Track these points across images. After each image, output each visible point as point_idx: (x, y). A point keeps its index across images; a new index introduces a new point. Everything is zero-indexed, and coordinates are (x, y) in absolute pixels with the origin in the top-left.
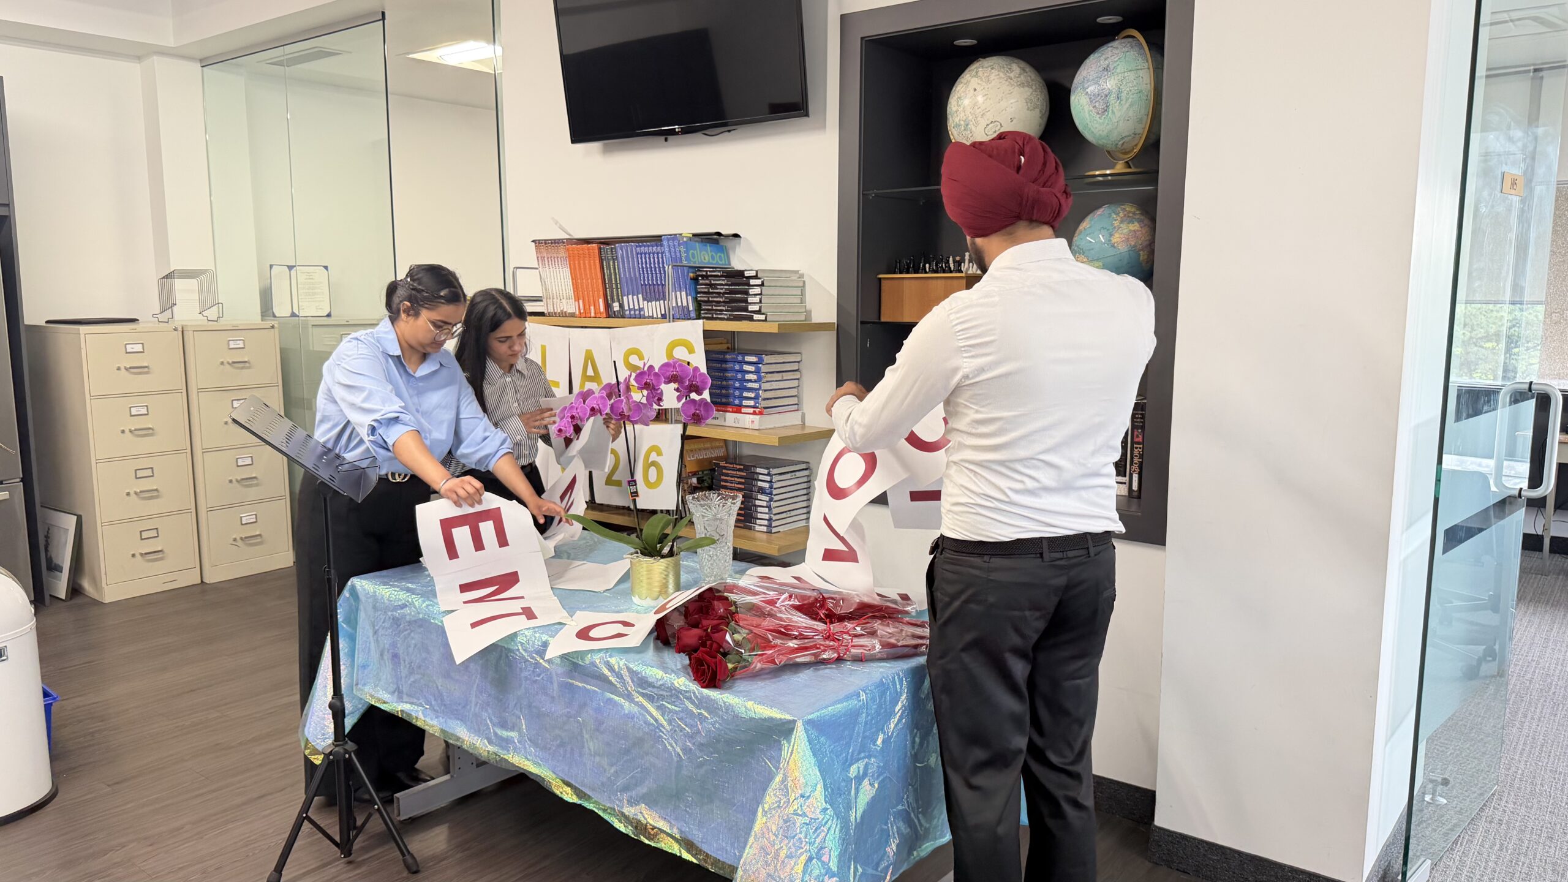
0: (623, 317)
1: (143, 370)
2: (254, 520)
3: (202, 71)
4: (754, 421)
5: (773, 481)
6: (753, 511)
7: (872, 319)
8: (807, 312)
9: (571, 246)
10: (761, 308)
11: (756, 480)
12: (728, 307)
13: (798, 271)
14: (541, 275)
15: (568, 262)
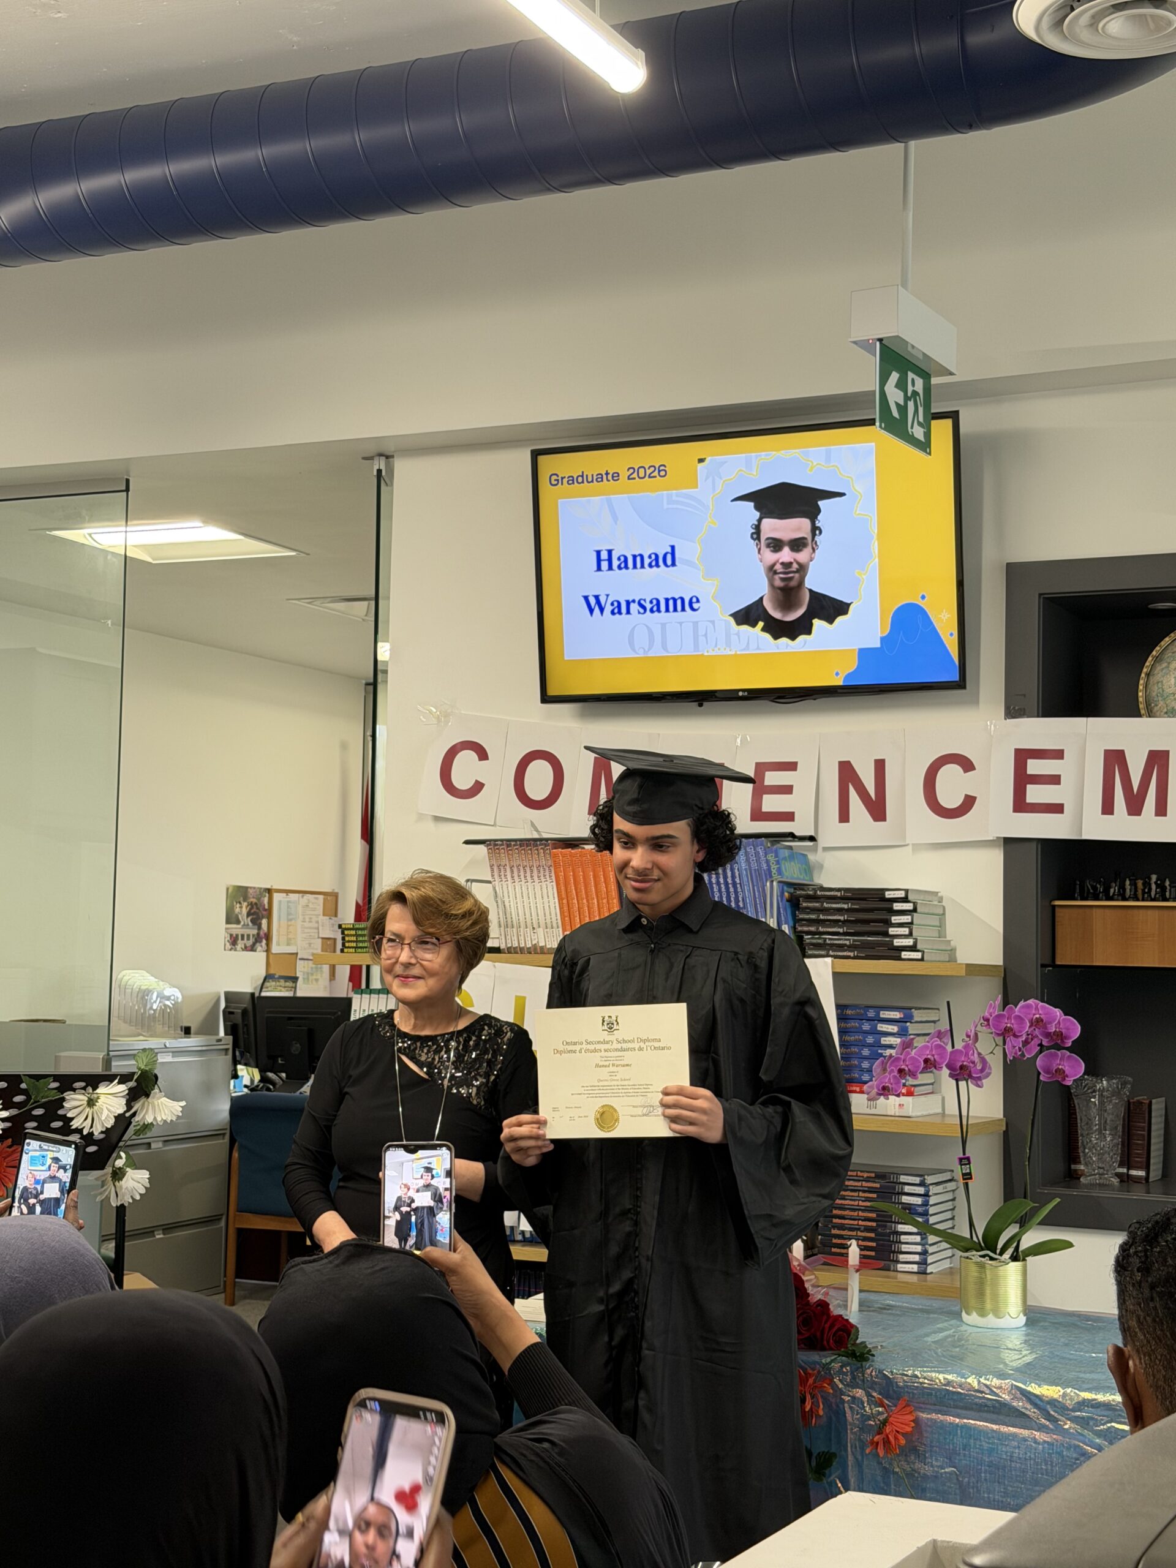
4: (903, 1105)
5: (930, 1194)
6: (893, 1241)
7: (1048, 961)
8: (951, 950)
9: (560, 850)
10: (915, 944)
11: (899, 1194)
12: (854, 941)
13: (937, 893)
14: (496, 892)
15: (553, 874)
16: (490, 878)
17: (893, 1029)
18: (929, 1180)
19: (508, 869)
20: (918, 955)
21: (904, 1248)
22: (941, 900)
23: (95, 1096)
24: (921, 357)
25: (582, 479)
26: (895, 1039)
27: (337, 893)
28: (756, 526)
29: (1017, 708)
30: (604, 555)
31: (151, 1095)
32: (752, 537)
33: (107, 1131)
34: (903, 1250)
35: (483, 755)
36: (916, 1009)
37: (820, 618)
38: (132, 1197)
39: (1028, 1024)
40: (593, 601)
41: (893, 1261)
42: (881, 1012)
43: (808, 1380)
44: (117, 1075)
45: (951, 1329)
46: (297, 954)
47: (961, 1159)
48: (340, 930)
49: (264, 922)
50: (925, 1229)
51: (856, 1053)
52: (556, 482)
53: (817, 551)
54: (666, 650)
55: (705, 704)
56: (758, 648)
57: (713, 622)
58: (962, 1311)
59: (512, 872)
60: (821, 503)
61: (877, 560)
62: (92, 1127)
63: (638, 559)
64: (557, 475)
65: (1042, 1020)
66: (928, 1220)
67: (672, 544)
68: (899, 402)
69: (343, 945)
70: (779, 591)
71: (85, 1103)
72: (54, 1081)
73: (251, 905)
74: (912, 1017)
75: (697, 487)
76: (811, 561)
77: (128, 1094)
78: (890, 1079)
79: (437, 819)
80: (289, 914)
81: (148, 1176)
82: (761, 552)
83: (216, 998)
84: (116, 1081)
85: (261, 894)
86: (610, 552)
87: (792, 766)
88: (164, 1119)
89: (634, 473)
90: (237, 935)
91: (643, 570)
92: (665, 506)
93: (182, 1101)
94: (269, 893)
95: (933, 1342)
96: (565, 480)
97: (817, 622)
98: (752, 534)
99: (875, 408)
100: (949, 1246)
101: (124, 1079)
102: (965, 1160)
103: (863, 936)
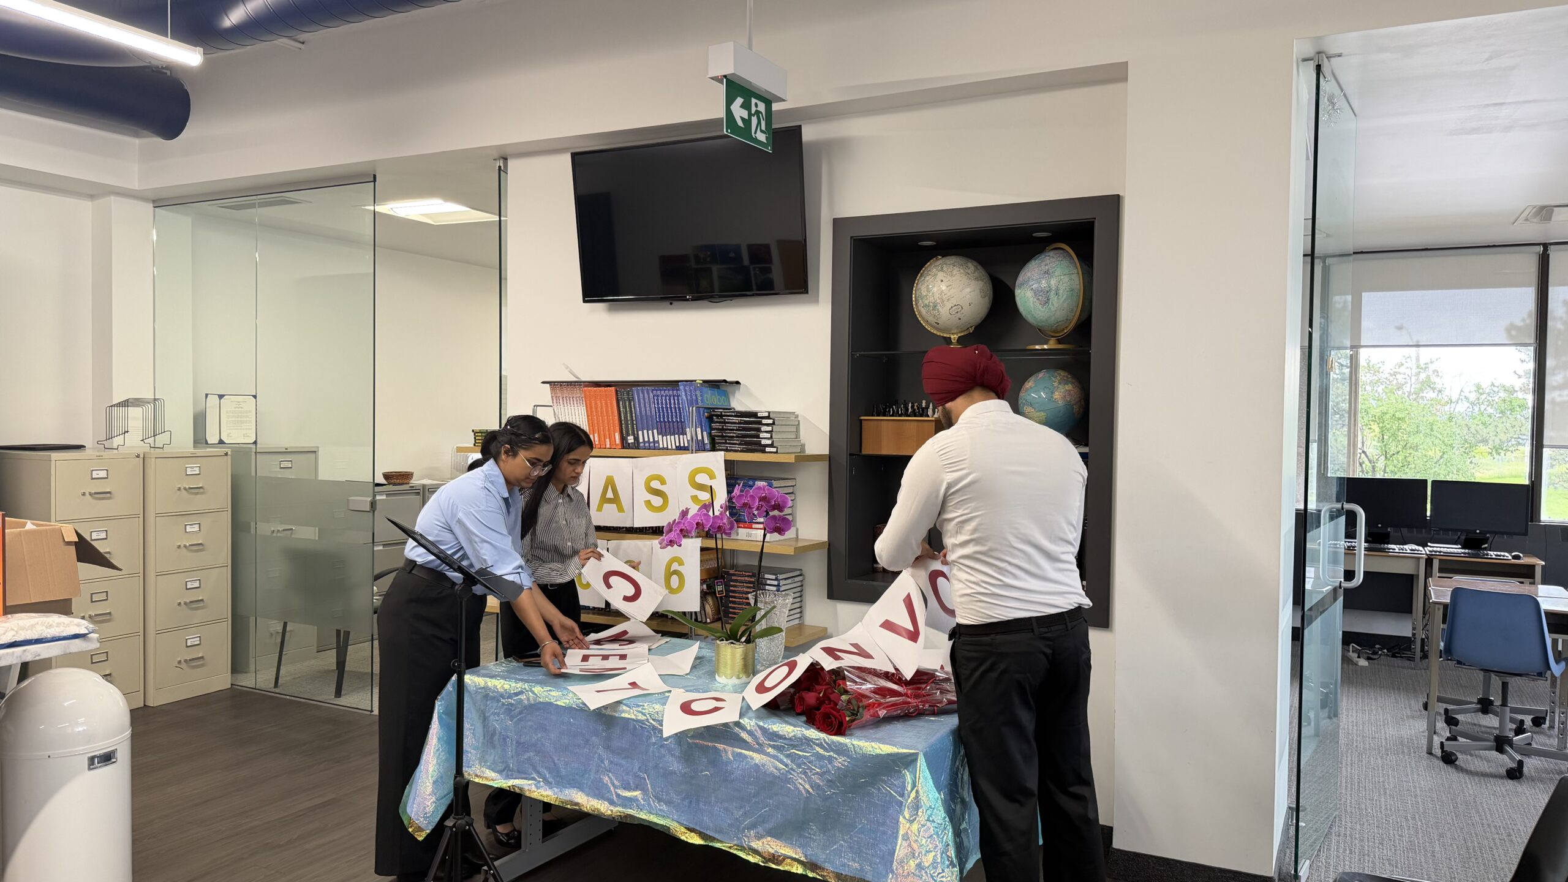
0: (638, 448)
1: (105, 495)
2: (198, 642)
3: (154, 211)
5: (781, 585)
7: (856, 452)
8: (802, 445)
9: (588, 388)
10: (773, 442)
11: (764, 584)
12: (739, 441)
13: (794, 412)
14: (554, 410)
15: (584, 402)
16: (551, 404)
18: (780, 577)
19: (561, 398)
20: (774, 450)
22: (797, 416)
24: (762, 90)
36: (779, 479)
55: (675, 303)
68: (744, 117)
69: (475, 441)
74: (772, 485)
99: (724, 120)
103: (754, 438)
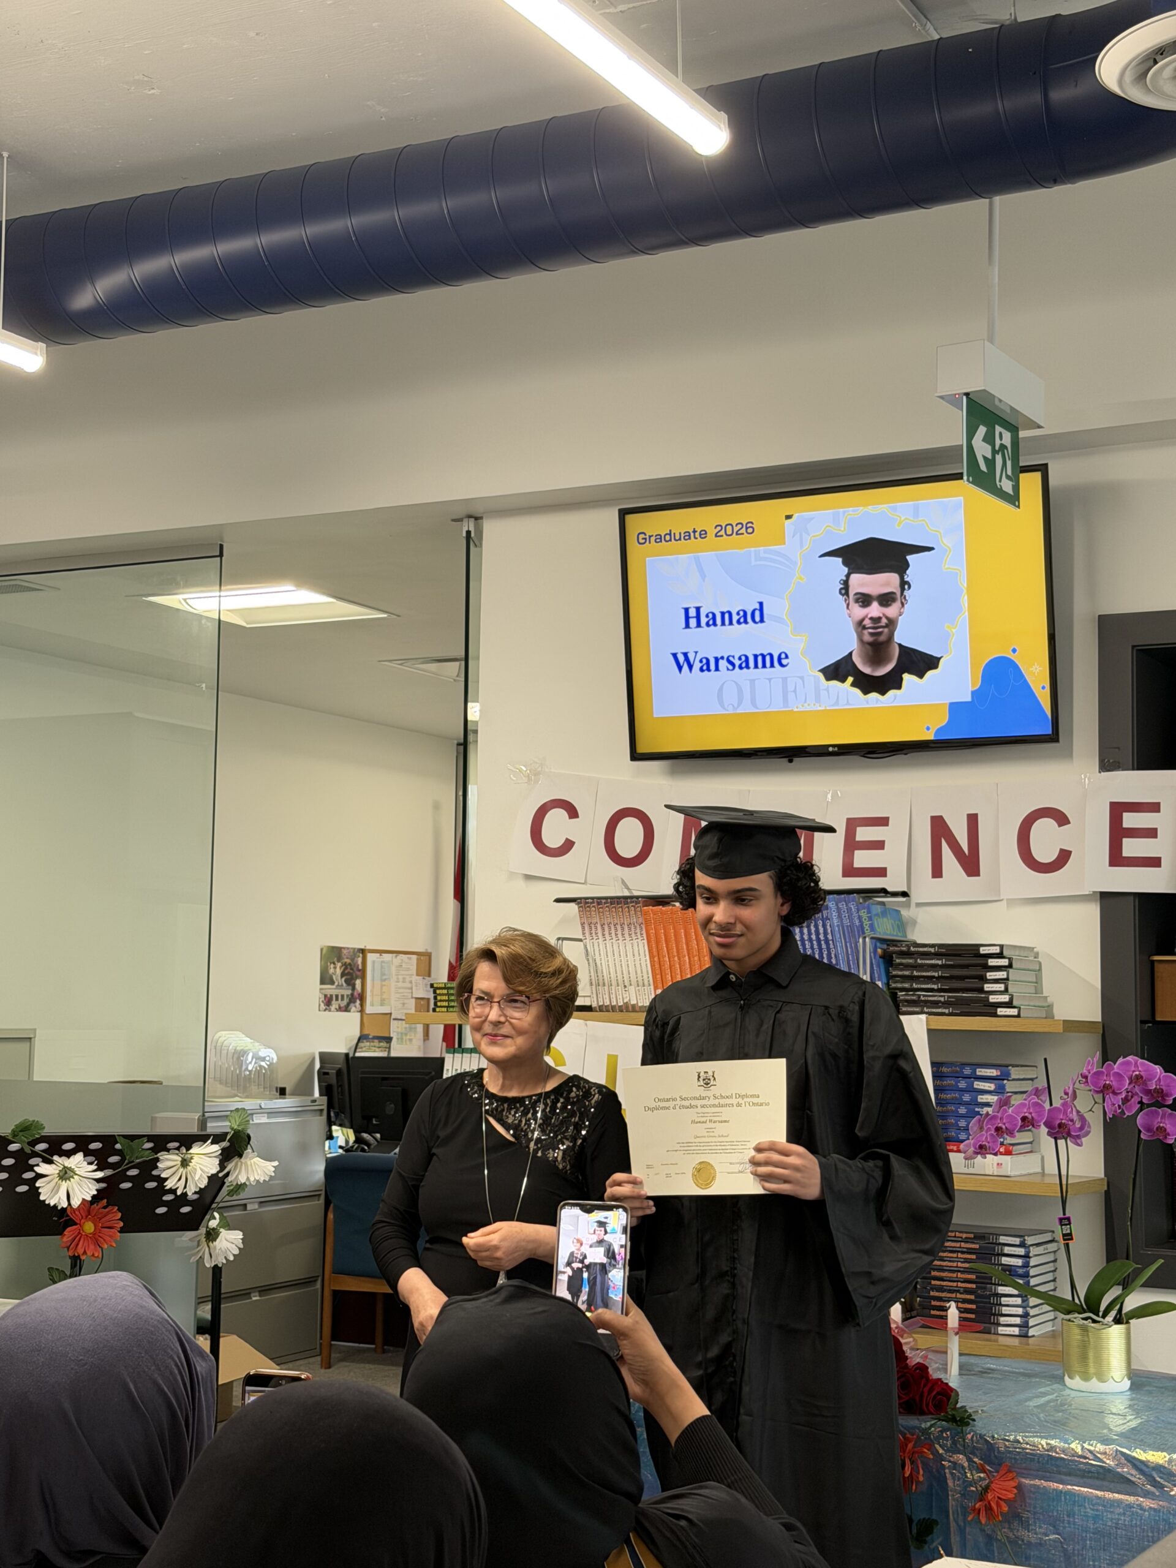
4: (1001, 1164)
5: (1031, 1255)
6: (993, 1304)
7: (1148, 1018)
8: (1049, 1006)
9: (651, 907)
10: (1011, 1000)
11: (998, 1255)
12: (949, 997)
13: (1033, 948)
14: (587, 951)
15: (644, 932)
16: (581, 937)
17: (990, 1086)
18: (1030, 1241)
19: (599, 926)
20: (1014, 1012)
21: (1005, 1310)
22: (1036, 956)
23: (189, 1156)
24: (1008, 411)
25: (670, 536)
26: (993, 1097)
27: (431, 953)
28: (844, 581)
29: (1111, 761)
30: (692, 613)
31: (244, 1156)
32: (840, 593)
33: (201, 1192)
34: (1004, 1312)
35: (573, 813)
36: (1013, 1066)
37: (910, 673)
38: (226, 1258)
39: (1128, 1082)
40: (681, 658)
41: (994, 1323)
42: (978, 1070)
43: (907, 1446)
44: (211, 1135)
45: (1053, 1394)
46: (391, 1014)
47: (1061, 1220)
48: (432, 990)
49: (358, 982)
50: (1026, 1292)
51: (952, 1111)
52: (644, 541)
53: (906, 606)
54: (758, 709)
55: (796, 760)
56: (848, 703)
57: (802, 678)
58: (1064, 1375)
59: (603, 930)
60: (909, 558)
61: (967, 613)
62: (185, 1187)
63: (727, 616)
64: (645, 534)
65: (1142, 1077)
66: (1029, 1282)
67: (760, 601)
68: (987, 456)
69: (435, 1004)
70: (868, 647)
71: (179, 1163)
72: (148, 1142)
73: (345, 965)
74: (1009, 1074)
75: (785, 544)
76: (900, 615)
77: (220, 1154)
78: (986, 1138)
79: (528, 877)
80: (383, 974)
81: (242, 1237)
82: (850, 607)
83: (311, 1060)
84: (210, 1141)
85: (355, 954)
86: (698, 609)
87: (883, 822)
88: (257, 1179)
89: (722, 530)
90: (331, 996)
91: (731, 627)
92: (753, 563)
93: (274, 1161)
94: (362, 953)
95: (1035, 1407)
96: (653, 539)
97: (906, 677)
98: (841, 589)
99: (963, 462)
100: (1051, 1309)
101: (217, 1139)
102: (1065, 1221)
103: (958, 993)
